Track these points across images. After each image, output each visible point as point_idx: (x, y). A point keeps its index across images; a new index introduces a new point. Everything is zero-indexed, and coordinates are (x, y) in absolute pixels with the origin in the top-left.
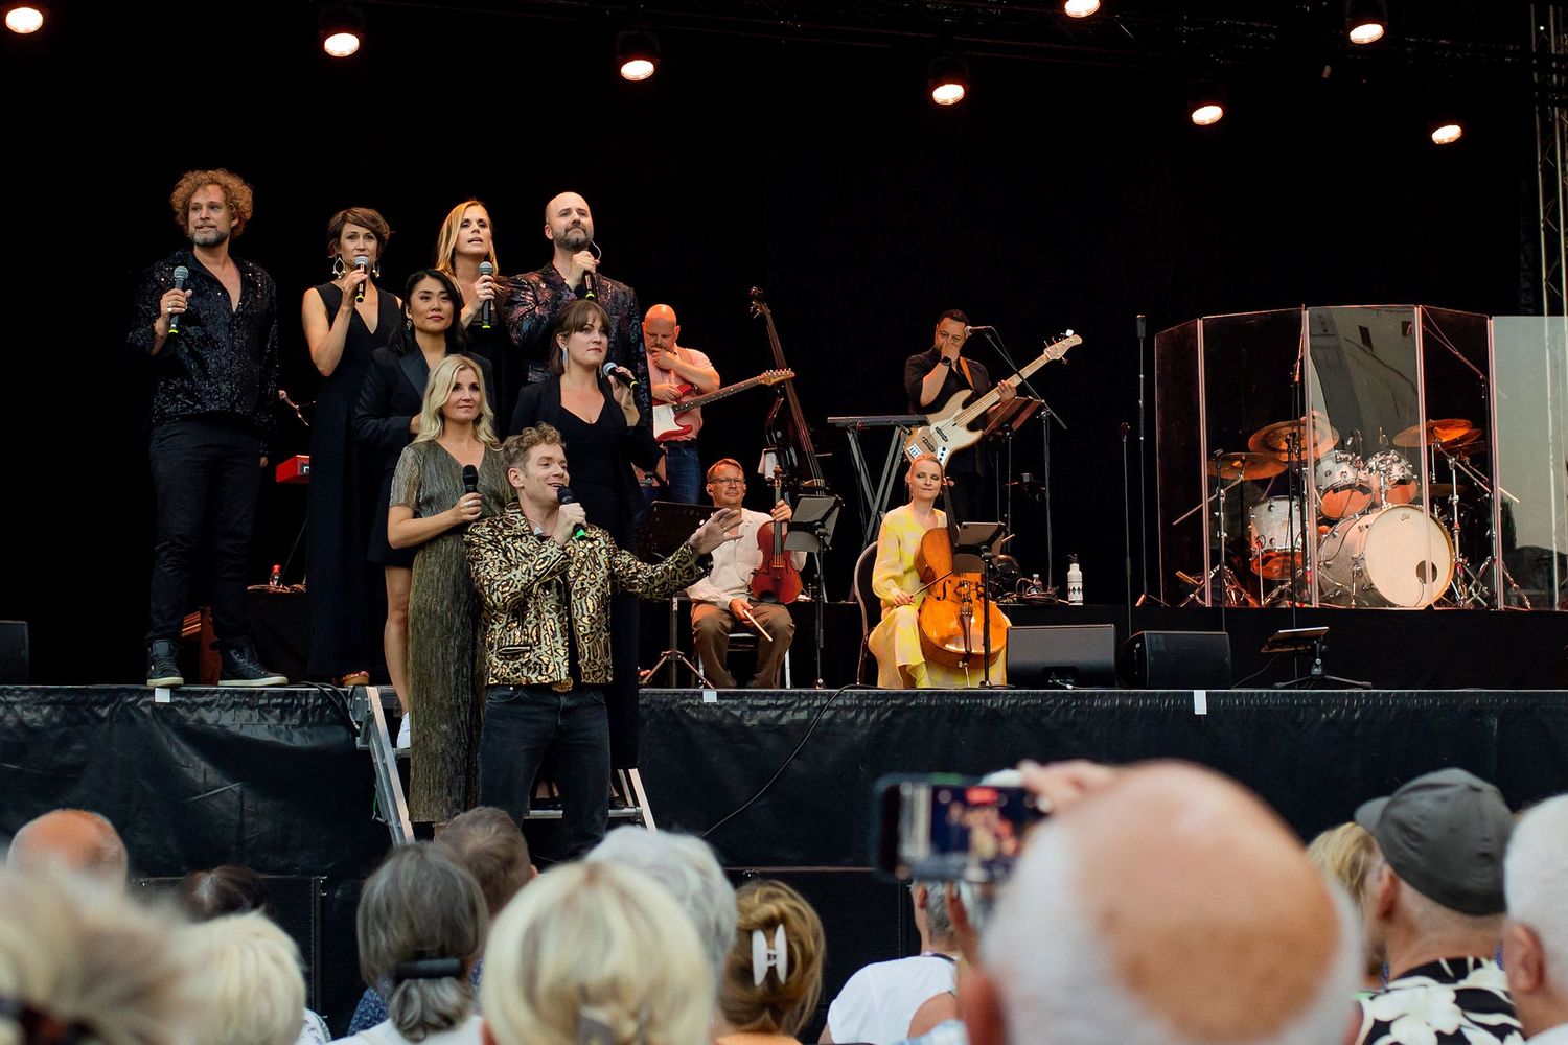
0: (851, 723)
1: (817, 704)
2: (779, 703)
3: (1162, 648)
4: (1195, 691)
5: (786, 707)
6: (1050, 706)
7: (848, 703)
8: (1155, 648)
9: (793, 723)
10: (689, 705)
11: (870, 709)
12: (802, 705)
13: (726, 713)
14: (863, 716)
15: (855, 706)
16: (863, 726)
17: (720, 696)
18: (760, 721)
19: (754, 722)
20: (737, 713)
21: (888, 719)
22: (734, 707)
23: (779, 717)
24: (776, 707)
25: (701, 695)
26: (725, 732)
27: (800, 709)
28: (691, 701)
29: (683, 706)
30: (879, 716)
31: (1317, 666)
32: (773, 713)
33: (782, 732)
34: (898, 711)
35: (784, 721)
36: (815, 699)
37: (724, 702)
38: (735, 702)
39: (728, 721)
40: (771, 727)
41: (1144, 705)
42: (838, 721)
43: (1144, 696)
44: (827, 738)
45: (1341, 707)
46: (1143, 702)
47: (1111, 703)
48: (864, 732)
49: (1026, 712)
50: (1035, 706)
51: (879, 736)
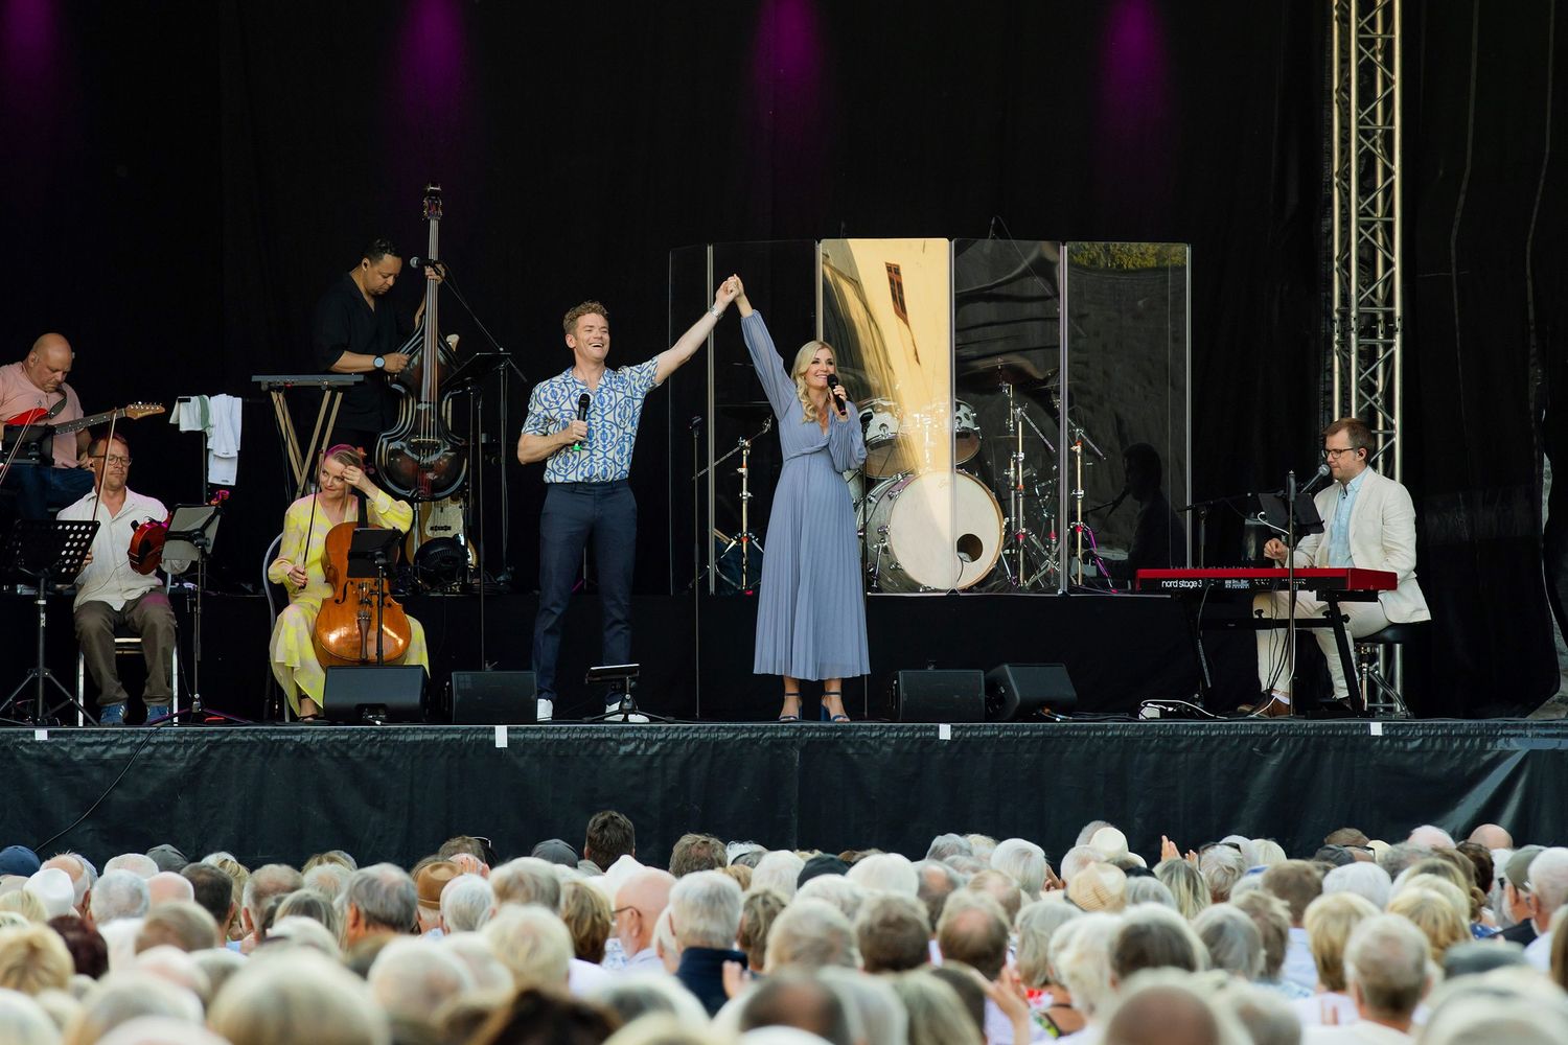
0: (169, 758)
1: (139, 740)
2: (104, 740)
3: (469, 686)
4: (497, 727)
5: (110, 744)
6: (357, 740)
7: (167, 739)
8: (462, 686)
9: (116, 757)
10: (22, 744)
11: (188, 744)
12: (124, 742)
13: (57, 750)
14: (181, 751)
15: (175, 742)
16: (181, 759)
17: (50, 734)
18: (86, 756)
19: (81, 757)
20: (66, 749)
21: (205, 753)
22: (64, 744)
23: (104, 752)
24: (102, 744)
25: (33, 733)
26: (55, 766)
27: (123, 746)
28: (25, 739)
29: (17, 743)
30: (196, 751)
31: (628, 701)
32: (99, 749)
33: (105, 765)
34: (216, 745)
35: (108, 756)
36: (138, 736)
37: (54, 740)
38: (65, 740)
39: (57, 756)
40: (96, 761)
41: (447, 740)
42: (158, 755)
43: (447, 731)
44: (149, 770)
45: (642, 740)
46: (445, 737)
47: (419, 738)
48: (182, 765)
49: (334, 747)
50: (342, 741)
51: (195, 768)
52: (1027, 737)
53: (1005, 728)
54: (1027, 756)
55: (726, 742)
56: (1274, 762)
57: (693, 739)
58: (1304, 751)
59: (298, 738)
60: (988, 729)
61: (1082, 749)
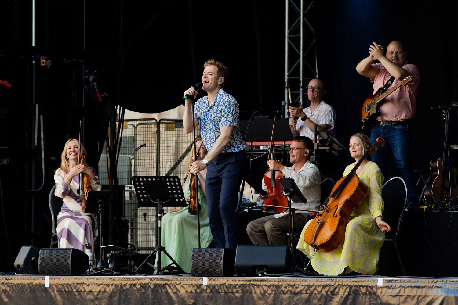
52: (237, 285)
53: (228, 280)
54: (237, 295)
55: (125, 285)
58: (349, 294)
60: (223, 280)
61: (258, 292)
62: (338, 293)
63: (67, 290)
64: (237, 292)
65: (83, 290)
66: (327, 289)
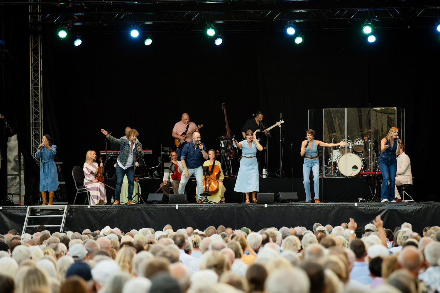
0: (113, 211)
4: (176, 205)
5: (102, 208)
9: (103, 211)
10: (85, 208)
11: (116, 208)
12: (104, 208)
19: (96, 211)
21: (120, 210)
22: (93, 208)
24: (100, 208)
25: (87, 206)
32: (100, 209)
33: (101, 212)
34: (122, 208)
35: (101, 210)
37: (91, 208)
39: (92, 211)
40: (99, 211)
41: (166, 208)
42: (111, 210)
43: (166, 206)
44: (109, 213)
45: (205, 207)
46: (166, 207)
47: (160, 207)
48: (115, 212)
49: (144, 209)
50: (146, 208)
51: (118, 213)
52: (283, 206)
53: (278, 205)
54: (283, 210)
55: (222, 208)
56: (334, 211)
57: (214, 207)
58: (341, 209)
59: (137, 207)
60: (275, 205)
61: (294, 209)
62: (335, 209)
63: (189, 210)
64: (283, 209)
65: (198, 209)
66: (329, 207)
